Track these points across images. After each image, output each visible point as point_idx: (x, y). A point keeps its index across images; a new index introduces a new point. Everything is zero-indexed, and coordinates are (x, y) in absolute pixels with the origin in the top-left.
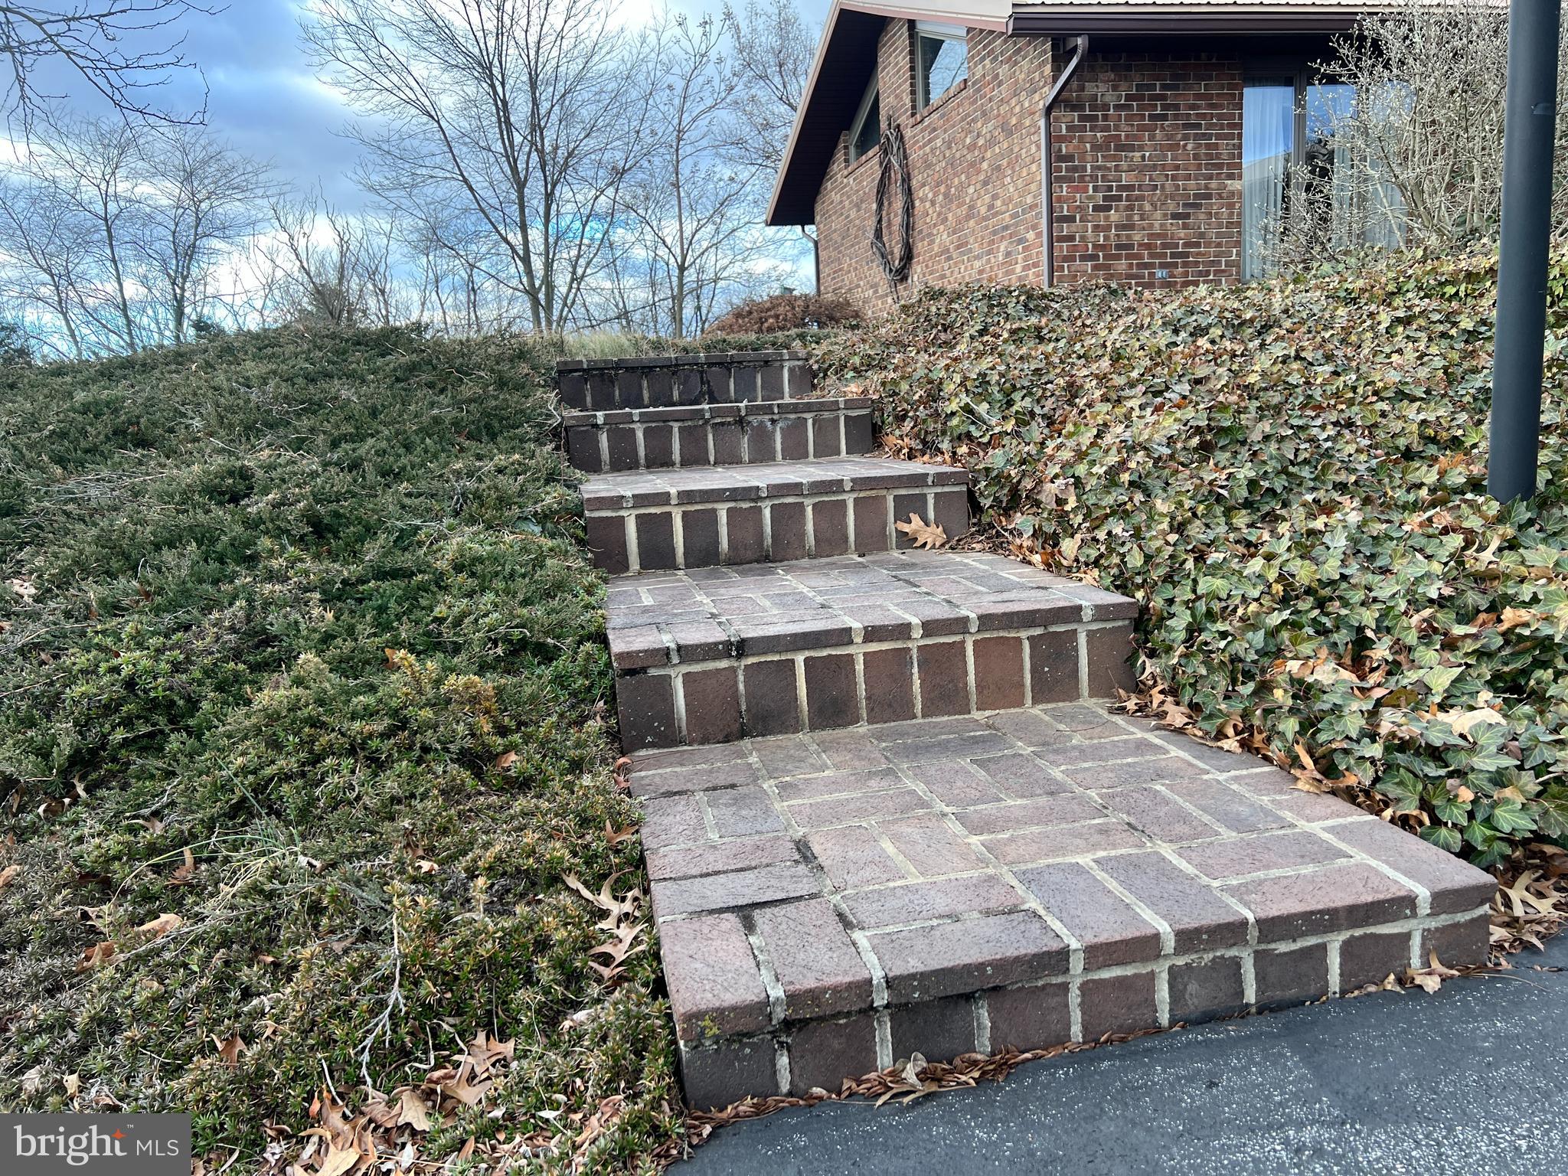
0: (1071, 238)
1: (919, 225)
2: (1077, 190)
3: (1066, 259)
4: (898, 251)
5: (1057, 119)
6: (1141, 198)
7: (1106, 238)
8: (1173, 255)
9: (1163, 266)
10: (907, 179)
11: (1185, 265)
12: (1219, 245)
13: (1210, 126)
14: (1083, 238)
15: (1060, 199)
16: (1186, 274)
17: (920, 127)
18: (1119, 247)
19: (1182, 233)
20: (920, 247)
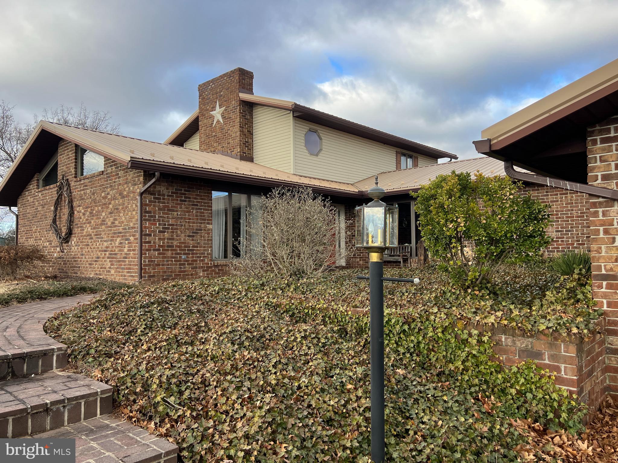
0: (150, 242)
1: (76, 221)
2: (152, 224)
3: (147, 250)
4: (64, 230)
5: (145, 197)
6: (177, 229)
7: (163, 243)
8: (188, 250)
9: (184, 254)
10: (71, 202)
11: (193, 254)
12: (204, 247)
13: (201, 206)
14: (154, 243)
15: (145, 227)
16: (193, 257)
17: (79, 183)
18: (168, 246)
19: (191, 242)
20: (76, 230)
